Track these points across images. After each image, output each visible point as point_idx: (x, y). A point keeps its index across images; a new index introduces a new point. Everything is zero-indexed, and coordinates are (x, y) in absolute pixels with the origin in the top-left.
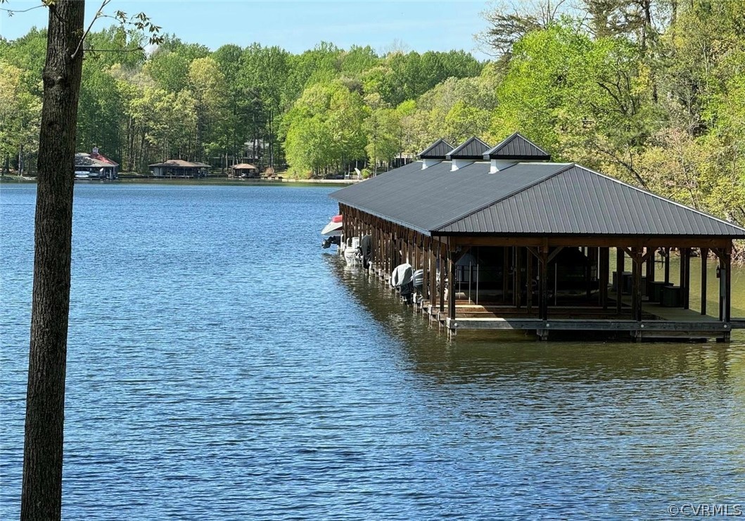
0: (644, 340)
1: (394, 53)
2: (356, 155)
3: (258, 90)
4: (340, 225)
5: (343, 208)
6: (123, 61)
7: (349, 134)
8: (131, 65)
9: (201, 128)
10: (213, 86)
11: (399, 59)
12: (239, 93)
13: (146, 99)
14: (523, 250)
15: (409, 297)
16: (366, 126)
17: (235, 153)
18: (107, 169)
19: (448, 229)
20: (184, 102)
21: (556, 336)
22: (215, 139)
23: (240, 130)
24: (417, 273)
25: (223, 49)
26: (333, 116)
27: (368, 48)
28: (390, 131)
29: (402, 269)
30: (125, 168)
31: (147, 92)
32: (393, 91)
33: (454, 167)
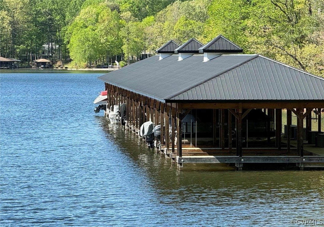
0: (306, 169)
2: (116, 52)
3: (51, 10)
4: (106, 97)
5: (108, 86)
7: (111, 38)
9: (14, 36)
10: (21, 8)
12: (38, 13)
14: (226, 111)
15: (152, 143)
16: (122, 33)
17: (36, 52)
19: (177, 98)
20: (3, 19)
21: (248, 167)
22: (23, 43)
23: (39, 36)
24: (157, 127)
26: (100, 27)
28: (138, 36)
29: (146, 125)
32: (139, 10)
33: (180, 57)
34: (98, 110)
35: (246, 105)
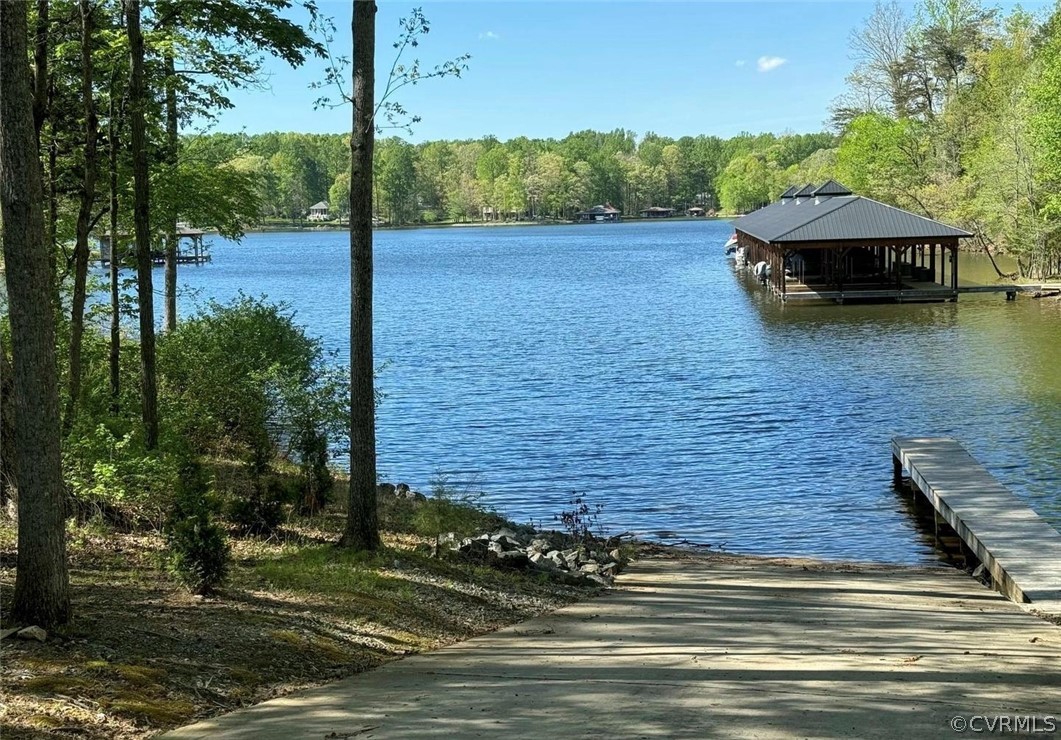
0: (903, 302)
1: (785, 135)
2: (762, 199)
3: (704, 163)
4: (736, 241)
5: (737, 231)
6: (622, 149)
7: (758, 186)
8: (628, 152)
9: (670, 187)
10: (676, 162)
11: (788, 139)
12: (692, 165)
13: (637, 172)
14: (830, 251)
15: (765, 281)
16: (768, 181)
17: (689, 202)
18: (614, 214)
19: (780, 239)
20: (660, 172)
21: (848, 302)
22: (678, 194)
23: (693, 187)
25: (682, 139)
26: (748, 176)
27: (771, 134)
28: (783, 184)
29: (760, 265)
30: (625, 212)
31: (637, 168)
32: (785, 159)
33: (798, 202)
34: (728, 253)
35: (846, 244)
